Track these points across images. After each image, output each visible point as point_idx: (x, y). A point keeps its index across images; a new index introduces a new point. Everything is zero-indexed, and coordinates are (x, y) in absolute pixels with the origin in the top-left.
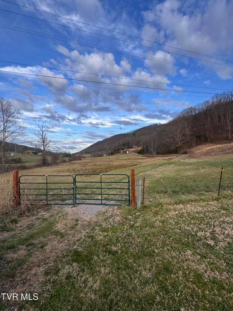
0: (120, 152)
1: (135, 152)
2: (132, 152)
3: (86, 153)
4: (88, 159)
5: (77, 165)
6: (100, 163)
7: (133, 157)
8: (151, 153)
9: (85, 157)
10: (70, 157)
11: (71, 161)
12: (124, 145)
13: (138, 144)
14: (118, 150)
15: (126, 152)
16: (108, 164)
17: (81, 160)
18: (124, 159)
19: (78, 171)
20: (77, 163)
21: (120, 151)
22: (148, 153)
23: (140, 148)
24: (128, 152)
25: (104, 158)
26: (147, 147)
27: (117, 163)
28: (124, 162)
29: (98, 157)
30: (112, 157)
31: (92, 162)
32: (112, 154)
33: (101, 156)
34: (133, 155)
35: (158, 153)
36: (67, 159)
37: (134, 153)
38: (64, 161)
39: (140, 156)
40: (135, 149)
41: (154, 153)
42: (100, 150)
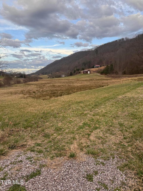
0: (80, 73)
1: (98, 72)
2: (94, 72)
3: (43, 74)
4: (45, 80)
5: (33, 86)
6: (59, 84)
7: (95, 77)
8: (117, 73)
9: (42, 78)
10: (25, 78)
11: (26, 82)
12: (84, 64)
13: (100, 63)
14: (78, 70)
15: (87, 72)
16: (69, 86)
17: (37, 80)
18: (85, 80)
19: (34, 92)
20: (32, 84)
21: (80, 71)
22: (113, 73)
23: (103, 68)
24: (89, 72)
25: (63, 78)
26: (112, 65)
27: (78, 84)
28: (86, 83)
29: (56, 77)
30: (71, 78)
31: (50, 83)
32: (71, 75)
33: (60, 77)
34: (96, 76)
35: (124, 73)
36: (22, 80)
37: (96, 74)
38: (19, 82)
39: (103, 77)
40: (97, 69)
41: (120, 73)
42: (58, 71)
